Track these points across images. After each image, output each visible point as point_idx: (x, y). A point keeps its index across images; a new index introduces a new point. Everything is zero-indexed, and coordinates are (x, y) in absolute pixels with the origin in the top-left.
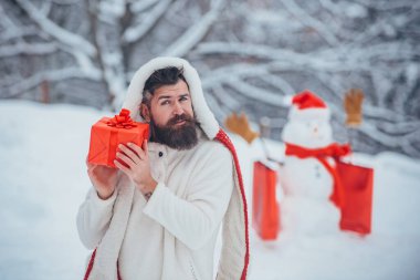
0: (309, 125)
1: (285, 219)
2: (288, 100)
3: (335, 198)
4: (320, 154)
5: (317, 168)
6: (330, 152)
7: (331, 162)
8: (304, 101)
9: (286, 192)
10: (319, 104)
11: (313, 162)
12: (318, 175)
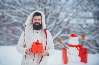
0: (74, 40)
1: (69, 60)
2: (69, 35)
3: (80, 55)
4: (76, 46)
5: (76, 49)
6: (78, 46)
7: (79, 48)
8: (73, 36)
9: (69, 54)
10: (76, 36)
11: (75, 48)
12: (76, 51)
